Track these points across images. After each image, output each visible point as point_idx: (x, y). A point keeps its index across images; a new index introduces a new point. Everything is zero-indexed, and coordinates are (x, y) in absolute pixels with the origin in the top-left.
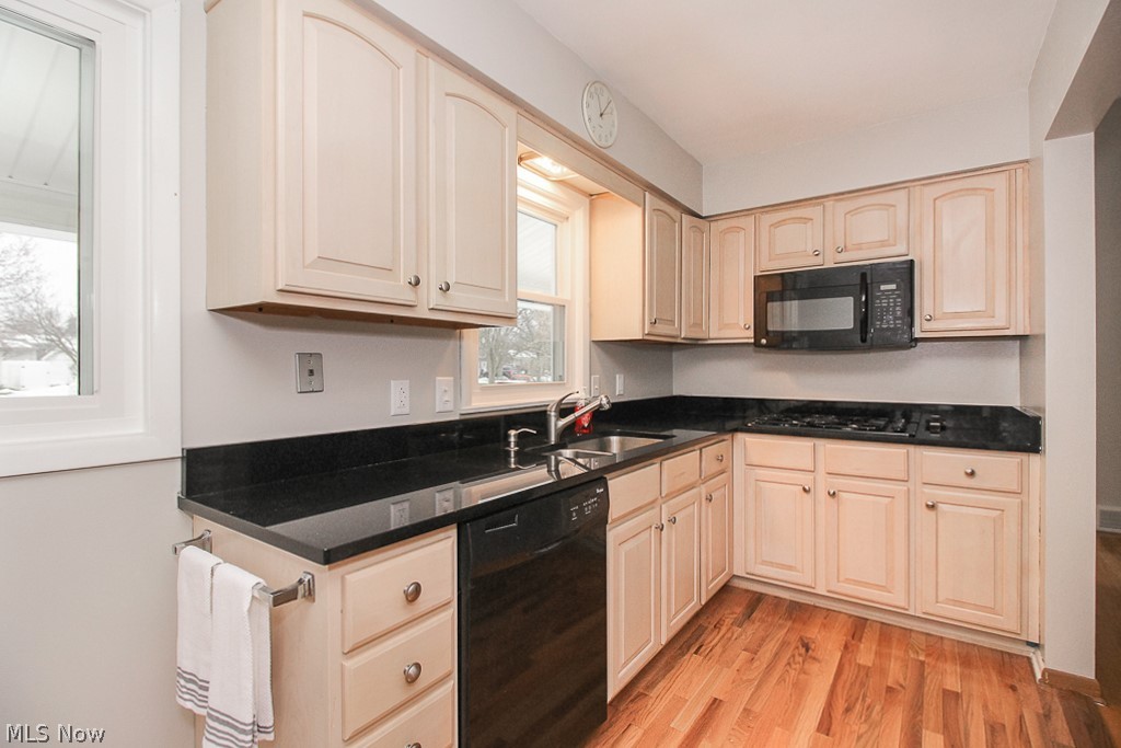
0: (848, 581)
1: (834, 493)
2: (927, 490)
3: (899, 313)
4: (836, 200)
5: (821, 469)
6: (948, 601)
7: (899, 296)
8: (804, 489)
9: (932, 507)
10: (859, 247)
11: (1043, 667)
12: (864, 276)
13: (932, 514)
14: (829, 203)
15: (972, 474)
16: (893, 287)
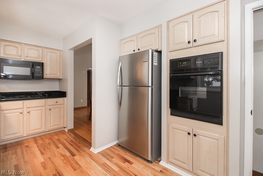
0: (32, 130)
1: (29, 112)
2: (49, 107)
3: (41, 73)
4: (25, 45)
5: (25, 107)
6: (52, 126)
7: (41, 69)
8: (21, 113)
9: (50, 110)
10: (31, 57)
11: (67, 130)
12: (33, 64)
13: (50, 111)
14: (23, 45)
15: (57, 102)
16: (39, 67)
